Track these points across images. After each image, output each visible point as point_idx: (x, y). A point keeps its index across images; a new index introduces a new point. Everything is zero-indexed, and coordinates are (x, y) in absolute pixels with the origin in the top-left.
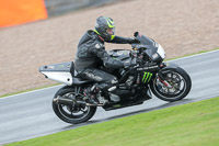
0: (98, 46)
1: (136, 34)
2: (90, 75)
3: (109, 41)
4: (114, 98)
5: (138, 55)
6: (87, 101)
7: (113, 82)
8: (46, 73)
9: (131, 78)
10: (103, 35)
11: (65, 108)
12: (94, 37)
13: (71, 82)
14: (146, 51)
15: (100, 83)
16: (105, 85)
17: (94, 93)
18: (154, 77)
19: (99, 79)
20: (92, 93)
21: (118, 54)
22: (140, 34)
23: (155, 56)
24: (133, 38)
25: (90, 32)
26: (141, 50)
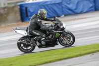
0: (39, 20)
4: (43, 43)
5: (55, 26)
8: (16, 30)
9: (51, 35)
11: (22, 45)
12: (38, 17)
15: (38, 36)
16: (40, 37)
17: (35, 40)
20: (34, 40)
23: (62, 27)
26: (56, 24)
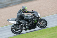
0: (22, 14)
1: (33, 10)
2: (20, 21)
3: (25, 12)
4: (27, 27)
5: (33, 16)
6: (20, 28)
7: (27, 23)
8: (9, 21)
9: (32, 22)
10: (24, 11)
11: (14, 30)
13: (16, 23)
14: (35, 15)
15: (23, 23)
16: (24, 24)
17: (22, 26)
18: (37, 22)
19: (23, 22)
21: (28, 16)
22: (34, 10)
24: (32, 11)
25: (20, 10)
26: (34, 15)
